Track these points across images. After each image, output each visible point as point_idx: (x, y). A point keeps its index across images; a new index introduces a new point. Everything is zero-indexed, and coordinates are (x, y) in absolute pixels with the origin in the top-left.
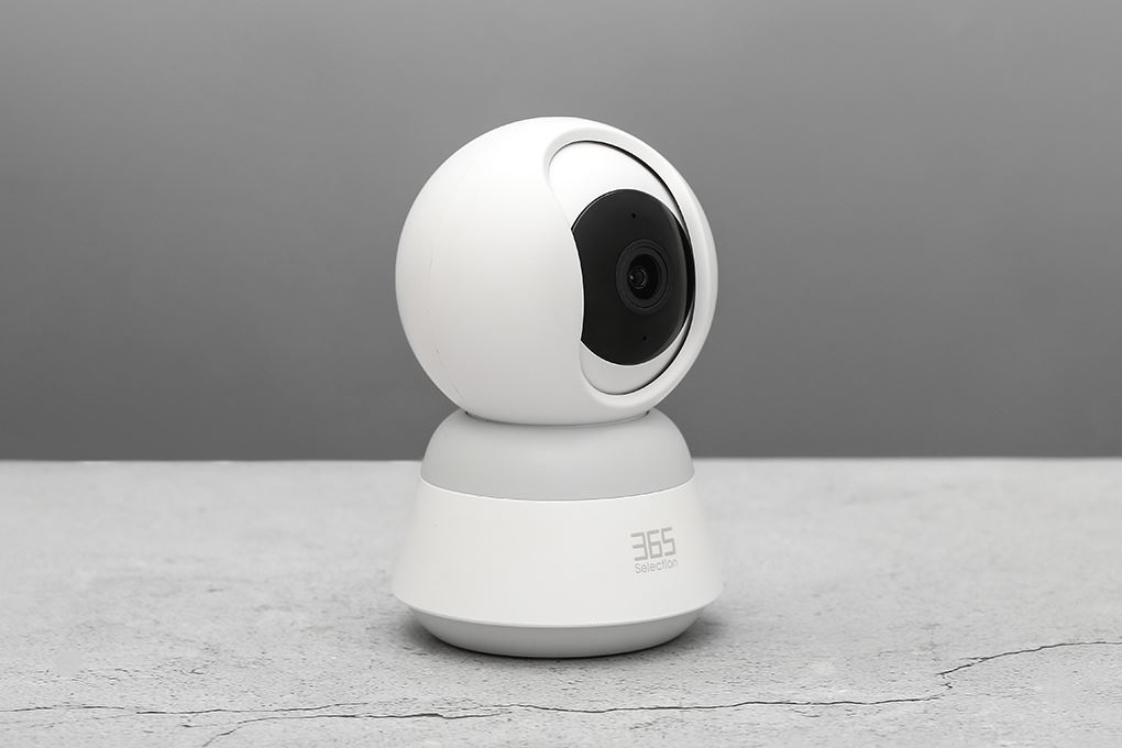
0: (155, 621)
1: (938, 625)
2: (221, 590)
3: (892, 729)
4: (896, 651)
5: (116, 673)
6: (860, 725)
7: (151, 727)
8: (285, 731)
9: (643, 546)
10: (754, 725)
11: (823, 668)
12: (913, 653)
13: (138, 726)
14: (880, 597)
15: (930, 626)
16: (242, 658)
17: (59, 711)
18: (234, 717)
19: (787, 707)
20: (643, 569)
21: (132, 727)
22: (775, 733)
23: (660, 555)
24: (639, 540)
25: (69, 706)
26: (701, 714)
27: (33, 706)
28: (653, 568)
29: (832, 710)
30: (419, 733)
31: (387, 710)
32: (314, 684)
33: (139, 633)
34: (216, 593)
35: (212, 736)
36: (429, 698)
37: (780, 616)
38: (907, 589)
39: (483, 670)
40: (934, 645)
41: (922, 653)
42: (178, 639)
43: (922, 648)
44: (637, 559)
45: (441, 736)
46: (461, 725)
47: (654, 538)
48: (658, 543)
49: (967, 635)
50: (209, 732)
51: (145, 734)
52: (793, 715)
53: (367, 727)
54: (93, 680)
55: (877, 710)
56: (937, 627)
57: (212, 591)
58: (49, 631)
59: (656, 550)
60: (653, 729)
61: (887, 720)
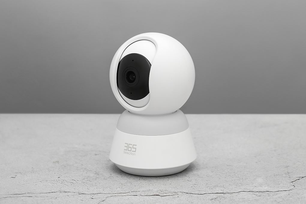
0: (81, 164)
1: (289, 166)
2: (98, 155)
3: (281, 200)
4: (279, 175)
5: (72, 181)
6: (272, 199)
7: (83, 199)
8: (118, 200)
9: (127, 147)
10: (243, 199)
11: (260, 180)
12: (283, 175)
13: (79, 198)
14: (272, 157)
15: (287, 167)
16: (105, 176)
17: (58, 193)
18: (104, 195)
19: (252, 193)
20: (125, 153)
21: (78, 198)
22: (249, 201)
23: (131, 151)
24: (126, 145)
25: (61, 192)
26: (229, 195)
27: (51, 192)
28: (128, 153)
29: (264, 194)
30: (154, 201)
31: (145, 193)
32: (125, 185)
33: (78, 168)
34: (97, 156)
35: (99, 202)
36: (156, 190)
37: (247, 163)
38: (279, 155)
39: (170, 181)
40: (289, 173)
41: (286, 175)
42: (88, 170)
43: (286, 174)
44: (124, 150)
45: (160, 202)
46: (165, 198)
47: (130, 146)
48: (131, 148)
49: (297, 170)
50: (98, 200)
51: (81, 201)
52: (254, 196)
53: (140, 199)
54: (66, 183)
55: (276, 194)
56: (289, 167)
57: (96, 155)
58: (54, 167)
59: (130, 149)
60: (217, 200)
61: (279, 197)
